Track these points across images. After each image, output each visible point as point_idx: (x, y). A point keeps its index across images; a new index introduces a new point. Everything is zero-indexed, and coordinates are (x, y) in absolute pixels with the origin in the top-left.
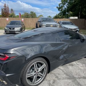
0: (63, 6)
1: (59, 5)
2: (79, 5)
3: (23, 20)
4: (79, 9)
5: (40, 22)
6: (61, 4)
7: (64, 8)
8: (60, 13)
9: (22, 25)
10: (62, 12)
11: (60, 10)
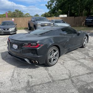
0: (52, 4)
1: (48, 3)
2: (68, 3)
3: (13, 19)
4: (69, 7)
5: (34, 21)
6: (50, 2)
7: (53, 6)
8: (50, 11)
9: (15, 25)
10: (51, 11)
11: (49, 8)
